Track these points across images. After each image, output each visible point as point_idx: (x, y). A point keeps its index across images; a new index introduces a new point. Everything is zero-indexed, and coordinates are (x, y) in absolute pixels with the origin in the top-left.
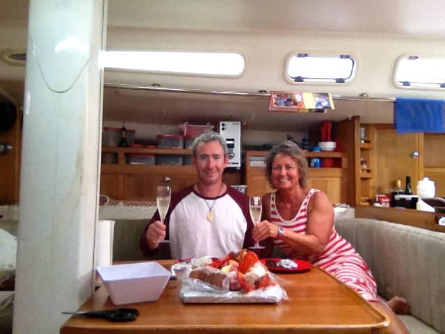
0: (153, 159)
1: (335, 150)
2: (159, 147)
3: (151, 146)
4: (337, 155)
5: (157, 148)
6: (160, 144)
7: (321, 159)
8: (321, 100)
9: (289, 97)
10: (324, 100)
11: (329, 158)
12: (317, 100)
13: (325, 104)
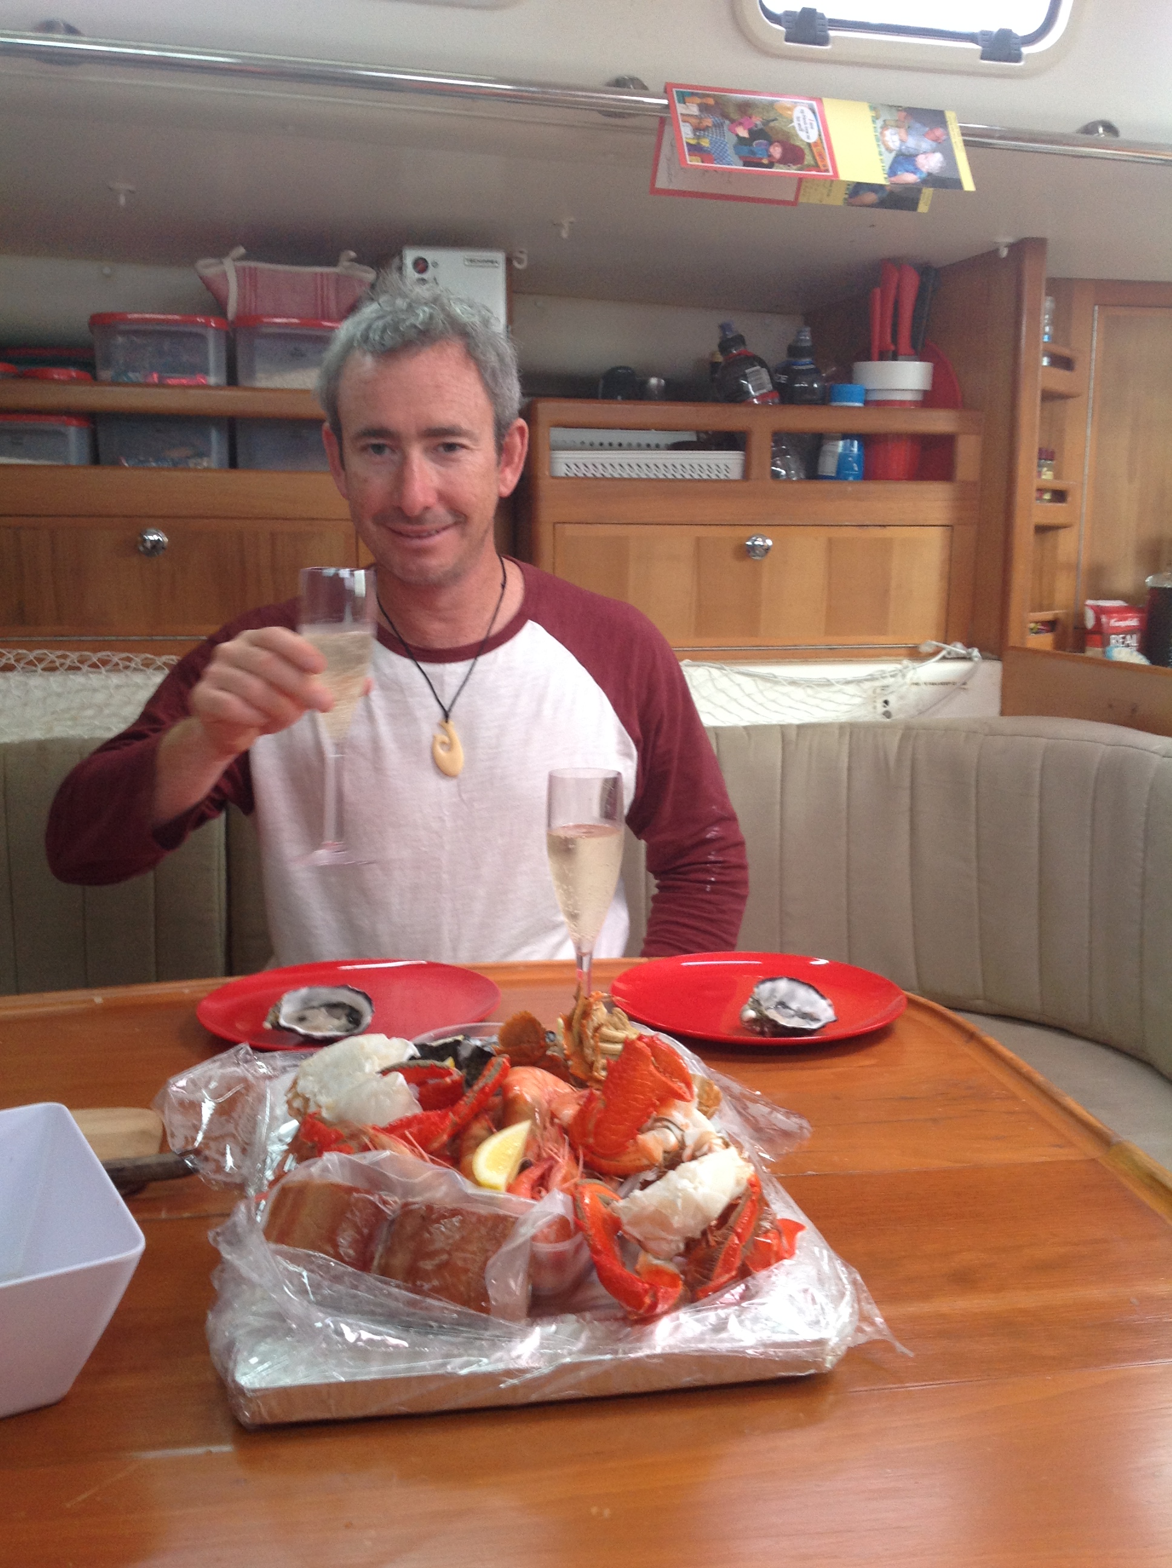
0: (74, 437)
1: (929, 399)
2: (105, 374)
3: (57, 374)
4: (939, 422)
5: (95, 379)
6: (108, 363)
7: (868, 440)
8: (912, 142)
9: (757, 121)
10: (926, 144)
11: (899, 436)
12: (894, 139)
13: (931, 162)
